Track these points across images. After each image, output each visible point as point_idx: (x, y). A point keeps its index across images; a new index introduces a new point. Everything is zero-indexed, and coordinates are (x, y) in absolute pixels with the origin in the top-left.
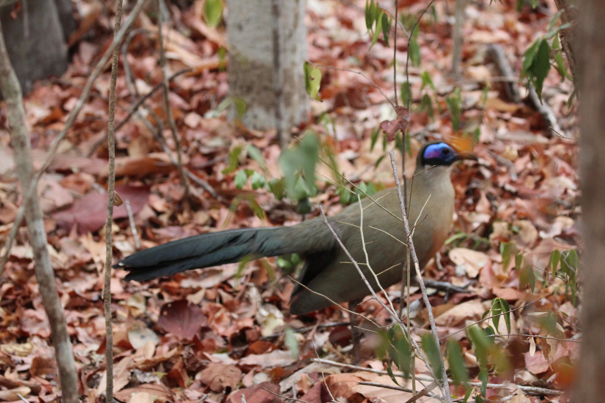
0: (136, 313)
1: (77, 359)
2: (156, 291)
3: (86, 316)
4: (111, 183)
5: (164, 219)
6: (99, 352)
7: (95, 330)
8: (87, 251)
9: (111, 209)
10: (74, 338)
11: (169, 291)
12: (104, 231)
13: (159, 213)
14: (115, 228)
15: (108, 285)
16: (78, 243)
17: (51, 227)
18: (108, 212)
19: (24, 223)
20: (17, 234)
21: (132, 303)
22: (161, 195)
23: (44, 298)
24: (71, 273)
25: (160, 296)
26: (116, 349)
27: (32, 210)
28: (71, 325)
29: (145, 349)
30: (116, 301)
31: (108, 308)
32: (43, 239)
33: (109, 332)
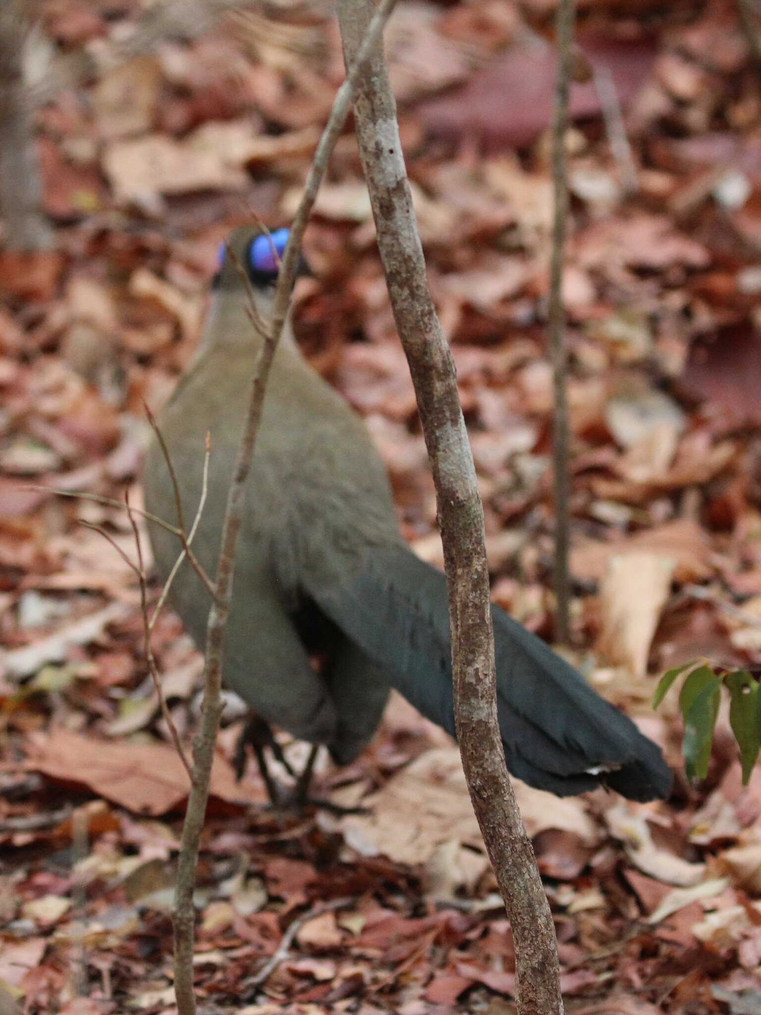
0: (625, 355)
1: (481, 471)
2: (676, 300)
3: (500, 360)
4: (564, 28)
5: (696, 117)
6: (537, 450)
7: (523, 395)
8: (501, 199)
9: (563, 93)
10: (473, 418)
11: (712, 299)
12: (546, 146)
13: (681, 103)
14: (574, 140)
15: (556, 283)
16: (478, 180)
17: (413, 136)
18: (555, 101)
19: (349, 126)
20: (330, 157)
21: (615, 327)
22: (688, 57)
23: (399, 316)
24: (462, 255)
25: (687, 313)
26: (576, 446)
27: (370, 95)
28: (465, 384)
29: (650, 444)
30: (575, 324)
31: (556, 341)
32: (397, 166)
33: (560, 400)
